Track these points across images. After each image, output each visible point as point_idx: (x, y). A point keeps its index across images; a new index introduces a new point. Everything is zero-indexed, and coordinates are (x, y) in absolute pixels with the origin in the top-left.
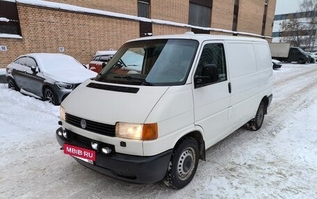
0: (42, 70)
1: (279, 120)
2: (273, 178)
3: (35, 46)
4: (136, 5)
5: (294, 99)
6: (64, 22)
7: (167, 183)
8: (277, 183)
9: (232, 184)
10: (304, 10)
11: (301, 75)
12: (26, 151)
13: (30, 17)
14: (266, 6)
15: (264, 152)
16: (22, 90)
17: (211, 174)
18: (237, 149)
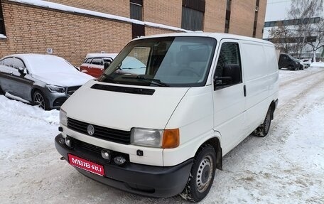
0: (30, 72)
1: (283, 125)
2: (295, 188)
3: (20, 46)
4: (129, 7)
5: (293, 104)
6: (52, 22)
7: (184, 196)
8: (299, 194)
9: (252, 195)
10: (292, 18)
11: (293, 81)
12: (16, 161)
13: (16, 15)
14: (256, 12)
15: (277, 159)
16: (7, 94)
17: (228, 184)
18: (249, 157)
